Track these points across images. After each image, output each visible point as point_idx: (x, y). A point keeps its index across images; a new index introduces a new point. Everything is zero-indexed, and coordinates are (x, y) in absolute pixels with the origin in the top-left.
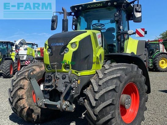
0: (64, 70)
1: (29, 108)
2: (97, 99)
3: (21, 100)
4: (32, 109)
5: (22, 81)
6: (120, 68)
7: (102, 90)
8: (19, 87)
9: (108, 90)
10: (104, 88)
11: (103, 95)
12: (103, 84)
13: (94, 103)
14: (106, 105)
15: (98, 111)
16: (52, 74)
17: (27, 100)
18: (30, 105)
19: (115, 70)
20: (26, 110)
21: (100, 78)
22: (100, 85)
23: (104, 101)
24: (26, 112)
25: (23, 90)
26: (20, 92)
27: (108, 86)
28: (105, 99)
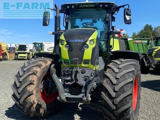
0: (83, 65)
1: (38, 103)
2: (117, 90)
3: (31, 96)
4: (40, 104)
5: (31, 76)
6: (132, 63)
7: (120, 82)
8: (29, 83)
9: (127, 83)
10: (123, 81)
11: (123, 87)
12: (121, 77)
13: (113, 94)
14: (126, 95)
15: (119, 101)
16: (70, 69)
17: (36, 95)
18: (39, 101)
19: (128, 65)
20: (35, 106)
21: (116, 73)
22: (118, 79)
23: (124, 92)
24: (35, 108)
25: (32, 85)
26: (29, 87)
27: (126, 79)
28: (124, 90)
